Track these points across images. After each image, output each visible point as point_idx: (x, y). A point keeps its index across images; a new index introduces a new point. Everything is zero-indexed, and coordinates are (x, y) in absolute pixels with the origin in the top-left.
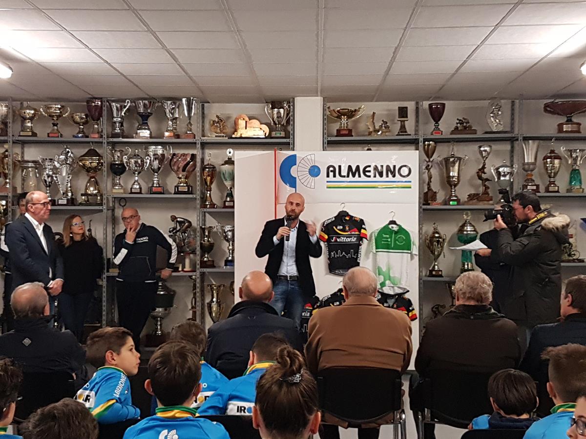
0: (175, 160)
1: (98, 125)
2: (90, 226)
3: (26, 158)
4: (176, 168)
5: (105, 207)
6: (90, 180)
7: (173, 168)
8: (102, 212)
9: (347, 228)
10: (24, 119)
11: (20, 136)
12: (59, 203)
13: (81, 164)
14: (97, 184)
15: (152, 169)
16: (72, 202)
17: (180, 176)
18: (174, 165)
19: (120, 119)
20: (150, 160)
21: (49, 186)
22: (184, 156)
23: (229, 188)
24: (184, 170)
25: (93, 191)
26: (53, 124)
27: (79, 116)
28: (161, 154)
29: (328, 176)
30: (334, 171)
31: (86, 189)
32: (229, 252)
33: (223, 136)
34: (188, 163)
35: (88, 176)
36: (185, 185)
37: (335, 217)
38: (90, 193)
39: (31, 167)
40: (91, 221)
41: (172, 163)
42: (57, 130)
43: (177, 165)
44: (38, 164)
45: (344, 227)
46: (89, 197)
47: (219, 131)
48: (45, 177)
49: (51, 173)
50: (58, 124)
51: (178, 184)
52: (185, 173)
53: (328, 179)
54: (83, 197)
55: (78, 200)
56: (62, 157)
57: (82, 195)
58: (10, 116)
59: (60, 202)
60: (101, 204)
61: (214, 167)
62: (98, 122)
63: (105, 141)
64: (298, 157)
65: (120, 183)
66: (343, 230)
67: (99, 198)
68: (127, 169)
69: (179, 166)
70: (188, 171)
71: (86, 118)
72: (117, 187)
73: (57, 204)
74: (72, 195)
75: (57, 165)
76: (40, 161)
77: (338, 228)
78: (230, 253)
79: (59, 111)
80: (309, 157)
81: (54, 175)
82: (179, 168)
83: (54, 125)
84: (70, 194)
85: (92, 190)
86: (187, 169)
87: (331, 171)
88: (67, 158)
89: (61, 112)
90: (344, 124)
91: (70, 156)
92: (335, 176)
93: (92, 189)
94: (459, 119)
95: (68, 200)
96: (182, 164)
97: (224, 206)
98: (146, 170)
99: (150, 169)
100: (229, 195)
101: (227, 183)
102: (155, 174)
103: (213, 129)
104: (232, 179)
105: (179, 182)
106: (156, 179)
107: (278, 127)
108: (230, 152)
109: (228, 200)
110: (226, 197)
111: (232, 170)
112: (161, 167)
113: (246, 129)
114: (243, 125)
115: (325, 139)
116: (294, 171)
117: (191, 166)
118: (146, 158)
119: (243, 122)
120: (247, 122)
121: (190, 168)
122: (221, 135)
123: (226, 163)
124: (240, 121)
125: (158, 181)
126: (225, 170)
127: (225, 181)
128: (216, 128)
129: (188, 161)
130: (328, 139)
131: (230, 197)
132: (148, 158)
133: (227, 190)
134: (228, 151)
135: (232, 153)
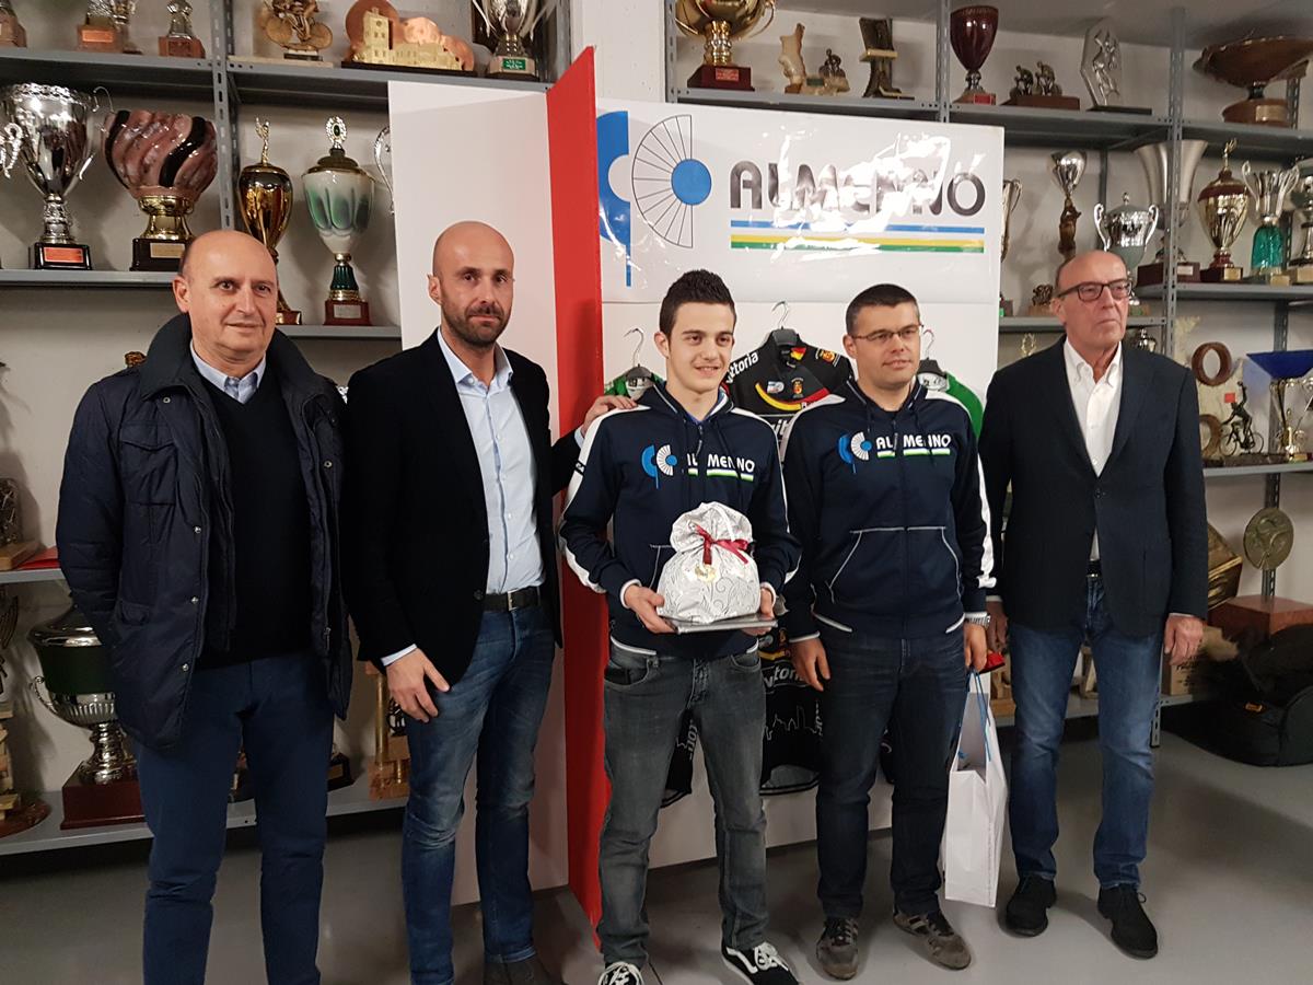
0: (128, 136)
4: (132, 169)
7: (121, 170)
9: (798, 391)
15: (37, 180)
17: (155, 201)
18: (124, 160)
23: (340, 257)
24: (166, 180)
28: (70, 126)
29: (736, 202)
30: (755, 186)
33: (315, 58)
34: (181, 154)
36: (174, 238)
37: (759, 351)
41: (119, 148)
43: (138, 158)
45: (789, 387)
47: (295, 39)
51: (148, 230)
52: (171, 194)
53: (737, 215)
61: (282, 177)
64: (633, 120)
66: (786, 396)
69: (147, 161)
70: (185, 185)
77: (770, 389)
80: (671, 126)
82: (144, 169)
86: (176, 180)
87: (747, 185)
90: (720, 51)
92: (758, 204)
94: (1023, 67)
96: (156, 155)
97: (331, 320)
98: (8, 176)
99: (32, 181)
100: (344, 280)
101: (334, 236)
102: (52, 198)
103: (274, 34)
104: (352, 225)
105: (150, 224)
106: (56, 217)
107: (510, 42)
108: (337, 127)
109: (340, 299)
110: (332, 288)
111: (353, 191)
112: (72, 175)
113: (391, 48)
114: (380, 35)
115: (672, 91)
116: (619, 176)
117: (193, 164)
118: (8, 130)
119: (379, 23)
120: (394, 25)
121: (190, 173)
122: (308, 53)
123: (324, 164)
124: (369, 20)
125: (64, 223)
126: (327, 190)
127: (326, 232)
128: (284, 27)
129: (184, 145)
130: (679, 92)
131: (346, 288)
132: (14, 132)
133: (337, 263)
134: (329, 125)
135: (344, 133)
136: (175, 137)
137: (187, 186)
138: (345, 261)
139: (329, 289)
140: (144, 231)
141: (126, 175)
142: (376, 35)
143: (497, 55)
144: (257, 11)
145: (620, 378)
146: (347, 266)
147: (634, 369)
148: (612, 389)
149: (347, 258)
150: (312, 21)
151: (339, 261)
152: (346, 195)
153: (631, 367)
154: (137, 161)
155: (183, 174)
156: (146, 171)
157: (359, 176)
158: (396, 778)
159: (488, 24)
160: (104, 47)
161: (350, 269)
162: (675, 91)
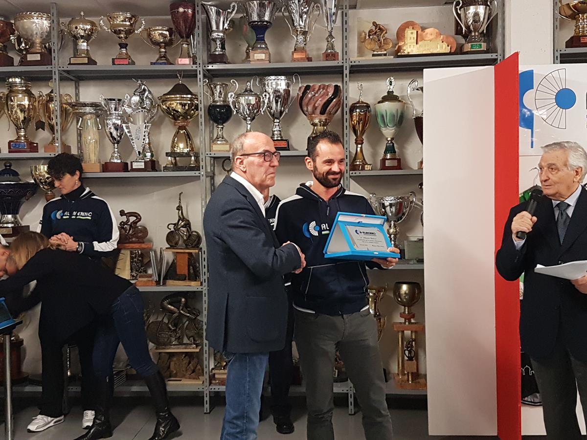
0: (310, 96)
1: (187, 45)
2: (180, 202)
3: (82, 100)
4: (310, 108)
5: (203, 172)
6: (178, 132)
7: (305, 109)
8: (200, 179)
10: (76, 38)
11: (70, 64)
12: (134, 167)
13: (164, 107)
14: (189, 138)
15: (270, 113)
16: (152, 165)
17: (317, 121)
18: (307, 105)
19: (221, 34)
20: (269, 98)
21: (118, 142)
22: (323, 88)
23: (389, 139)
24: (323, 112)
25: (183, 149)
26: (120, 44)
27: (159, 33)
28: (285, 90)
31: (173, 147)
32: (390, 237)
33: (385, 55)
34: (329, 101)
35: (175, 125)
38: (178, 151)
39: (90, 113)
40: (180, 194)
41: (305, 101)
42: (127, 54)
43: (313, 104)
44: (99, 110)
46: (177, 158)
48: (110, 128)
49: (119, 122)
50: (127, 45)
52: (323, 118)
54: (169, 158)
55: (160, 163)
56: (136, 99)
57: (167, 154)
58: (55, 33)
59: (136, 166)
60: (197, 168)
61: (368, 106)
62: (188, 40)
63: (200, 69)
64: (536, 74)
65: (222, 135)
67: (193, 158)
68: (235, 113)
69: (316, 105)
71: (170, 35)
72: (219, 142)
73: (130, 168)
74: (152, 156)
75: (129, 110)
76: (103, 103)
78: (391, 239)
79: (128, 23)
80: (555, 74)
81: (124, 125)
82: (315, 108)
83: (123, 46)
84: (149, 155)
85: (182, 147)
86: (327, 111)
88: (143, 100)
89: (131, 25)
90: (583, 27)
91: (147, 96)
93: (181, 145)
95: (146, 163)
96: (320, 102)
97: (384, 167)
98: (263, 114)
99: (268, 114)
100: (390, 149)
101: (388, 130)
102: (276, 121)
103: (368, 45)
104: (396, 125)
105: (314, 130)
106: (278, 128)
107: (475, 36)
108: (391, 82)
109: (388, 158)
110: (385, 153)
111: (397, 110)
112: (284, 111)
113: (417, 44)
114: (412, 38)
115: (557, 51)
116: (528, 99)
117: (334, 105)
118: (263, 95)
119: (412, 33)
120: (419, 33)
121: (332, 109)
122: (382, 53)
123: (385, 99)
124: (407, 32)
125: (280, 131)
126: (386, 111)
127: (384, 129)
128: (373, 42)
129: (330, 98)
130: (561, 51)
131: (391, 153)
132: (265, 95)
133: (387, 142)
134: (388, 81)
135: (393, 83)
136: (328, 95)
137: (330, 114)
138: (391, 140)
139: (383, 153)
140: (311, 133)
141: (307, 111)
142: (411, 38)
143: (468, 43)
144: (360, 35)
145: (527, 191)
146: (391, 142)
147: (534, 187)
148: (522, 196)
149: (392, 139)
150: (384, 38)
151: (389, 141)
152: (394, 112)
153: (532, 186)
154: (312, 105)
155: (330, 109)
156: (316, 109)
157: (400, 103)
158: (408, 380)
159: (464, 29)
160: (302, 60)
161: (393, 144)
162: (559, 51)
